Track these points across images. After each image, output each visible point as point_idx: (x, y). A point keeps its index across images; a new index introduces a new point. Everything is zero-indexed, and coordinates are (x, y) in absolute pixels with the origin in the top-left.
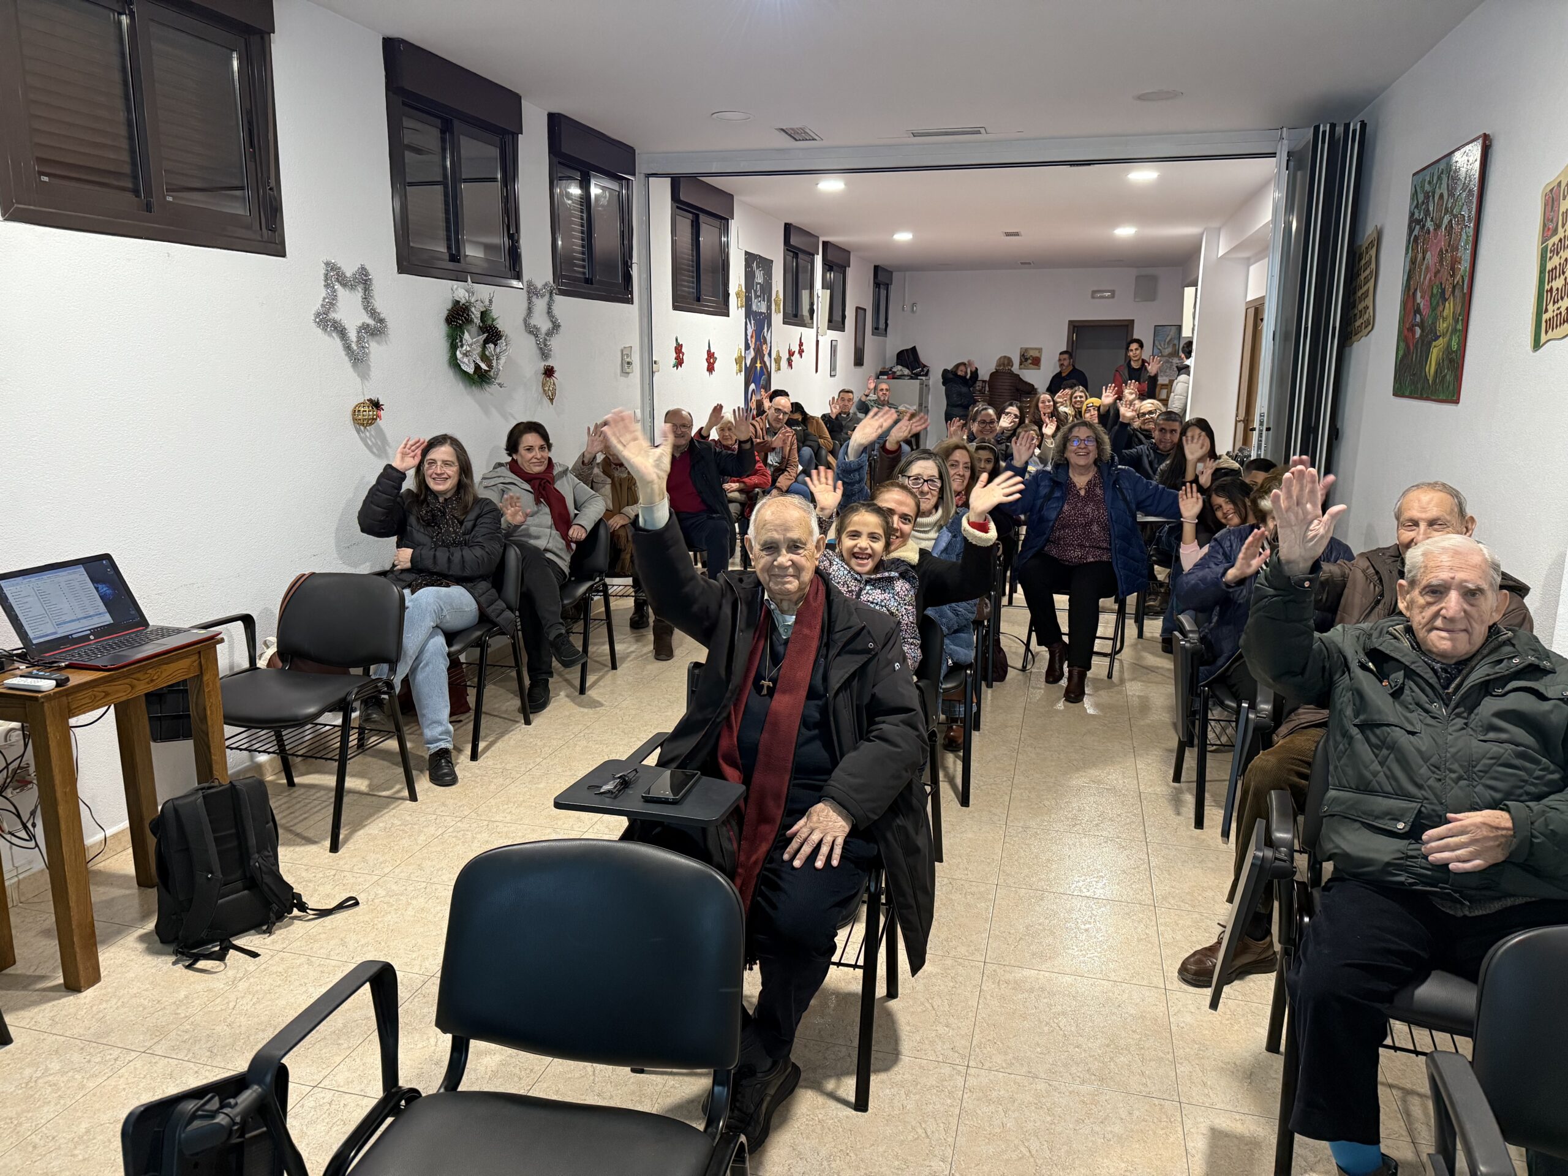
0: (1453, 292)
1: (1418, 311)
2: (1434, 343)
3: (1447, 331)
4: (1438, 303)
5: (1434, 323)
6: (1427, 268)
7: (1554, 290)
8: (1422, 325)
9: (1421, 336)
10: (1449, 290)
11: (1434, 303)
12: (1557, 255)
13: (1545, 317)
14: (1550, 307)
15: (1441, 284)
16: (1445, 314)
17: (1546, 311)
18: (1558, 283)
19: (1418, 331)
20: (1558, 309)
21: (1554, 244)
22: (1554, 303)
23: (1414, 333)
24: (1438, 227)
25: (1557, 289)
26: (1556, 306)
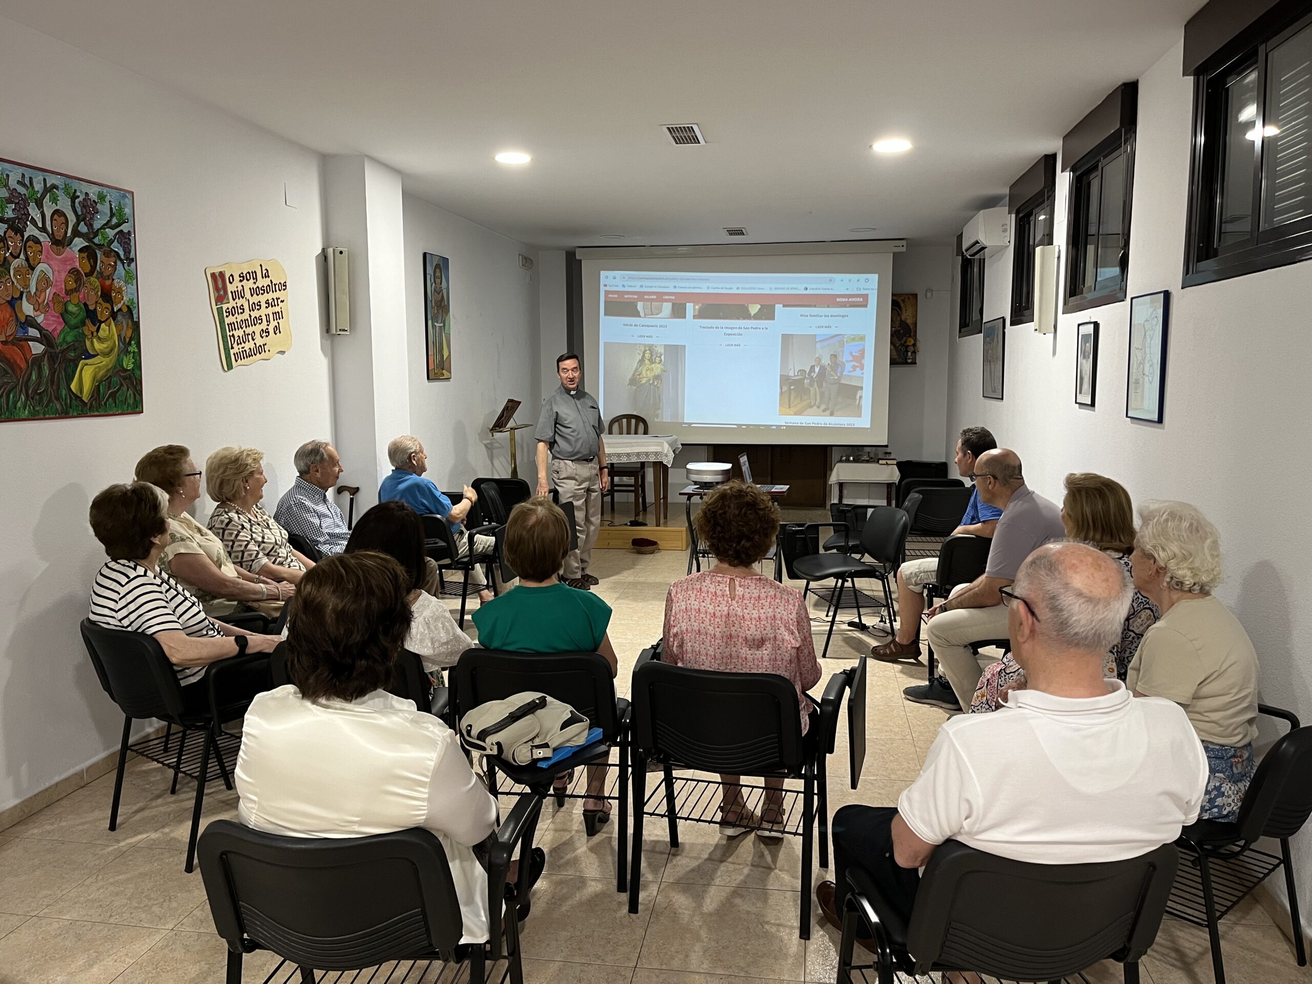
0: (114, 315)
1: (30, 322)
2: (82, 362)
3: (112, 350)
4: (83, 324)
5: (80, 341)
6: (45, 281)
7: (236, 336)
8: (45, 338)
9: (45, 352)
10: (103, 312)
11: (73, 321)
12: (233, 315)
13: (232, 352)
14: (235, 345)
15: (85, 305)
16: (101, 334)
17: (232, 348)
18: (239, 333)
19: (37, 348)
20: (243, 348)
21: (228, 309)
22: (238, 344)
23: (25, 350)
24: (60, 243)
25: (239, 336)
26: (240, 346)
